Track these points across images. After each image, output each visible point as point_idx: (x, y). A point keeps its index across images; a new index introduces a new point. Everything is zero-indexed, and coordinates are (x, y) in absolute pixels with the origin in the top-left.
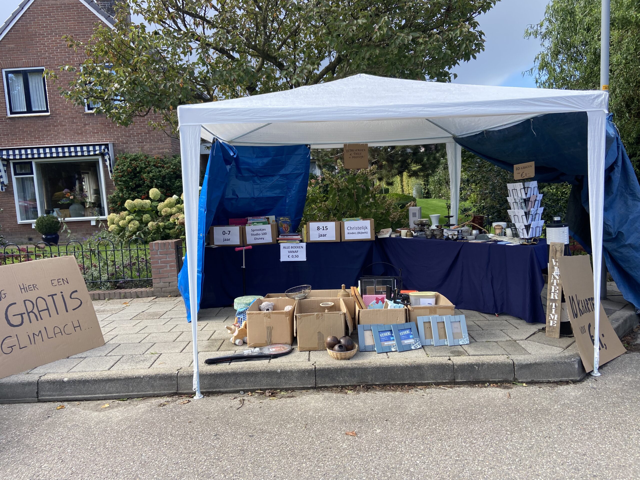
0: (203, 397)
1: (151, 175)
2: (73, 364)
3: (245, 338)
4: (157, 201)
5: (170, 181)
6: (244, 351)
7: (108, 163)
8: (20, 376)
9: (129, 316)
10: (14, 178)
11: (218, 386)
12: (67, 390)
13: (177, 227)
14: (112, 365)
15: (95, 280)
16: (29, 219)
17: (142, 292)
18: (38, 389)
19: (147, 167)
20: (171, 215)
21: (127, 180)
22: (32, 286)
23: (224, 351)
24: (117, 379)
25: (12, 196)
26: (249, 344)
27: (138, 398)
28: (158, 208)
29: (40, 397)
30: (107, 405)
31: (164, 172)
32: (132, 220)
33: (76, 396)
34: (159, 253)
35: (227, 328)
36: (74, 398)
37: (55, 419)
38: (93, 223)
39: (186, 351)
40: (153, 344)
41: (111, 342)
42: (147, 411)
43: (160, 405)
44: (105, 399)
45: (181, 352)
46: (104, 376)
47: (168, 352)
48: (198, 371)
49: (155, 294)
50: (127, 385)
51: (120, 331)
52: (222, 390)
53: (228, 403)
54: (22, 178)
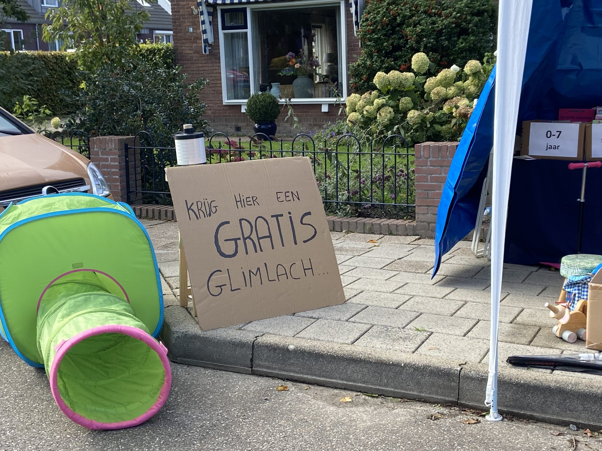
0: (502, 420)
1: (419, 29)
2: (301, 326)
3: (582, 332)
4: (424, 74)
5: (449, 39)
6: (580, 355)
7: (353, 10)
8: (230, 332)
9: (378, 262)
10: (221, 33)
11: (528, 407)
12: (293, 364)
13: (454, 121)
14: (356, 337)
15: (329, 199)
16: (238, 98)
17: (397, 226)
18: (253, 354)
19: (413, 15)
20: (445, 100)
21: (379, 38)
22: (251, 199)
23: (542, 347)
24: (364, 361)
25: (217, 61)
26: (590, 343)
27: (394, 397)
28: (425, 87)
29: (256, 367)
30: (348, 399)
31: (441, 22)
32: (383, 105)
33: (305, 376)
34: (429, 164)
35: (549, 307)
36: (301, 377)
37: (275, 404)
38: (325, 109)
39: (473, 335)
40: (418, 314)
41: (354, 300)
42: (410, 423)
43: (430, 417)
44: (345, 388)
45: (465, 336)
46: (346, 353)
47: (444, 331)
48: (496, 374)
49: (418, 232)
50: (379, 373)
51: (366, 284)
52: (536, 414)
53: (548, 439)
54: (232, 34)
